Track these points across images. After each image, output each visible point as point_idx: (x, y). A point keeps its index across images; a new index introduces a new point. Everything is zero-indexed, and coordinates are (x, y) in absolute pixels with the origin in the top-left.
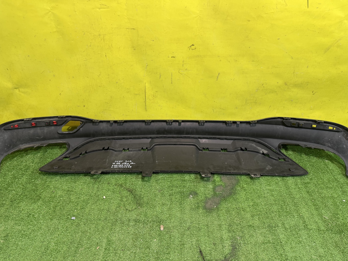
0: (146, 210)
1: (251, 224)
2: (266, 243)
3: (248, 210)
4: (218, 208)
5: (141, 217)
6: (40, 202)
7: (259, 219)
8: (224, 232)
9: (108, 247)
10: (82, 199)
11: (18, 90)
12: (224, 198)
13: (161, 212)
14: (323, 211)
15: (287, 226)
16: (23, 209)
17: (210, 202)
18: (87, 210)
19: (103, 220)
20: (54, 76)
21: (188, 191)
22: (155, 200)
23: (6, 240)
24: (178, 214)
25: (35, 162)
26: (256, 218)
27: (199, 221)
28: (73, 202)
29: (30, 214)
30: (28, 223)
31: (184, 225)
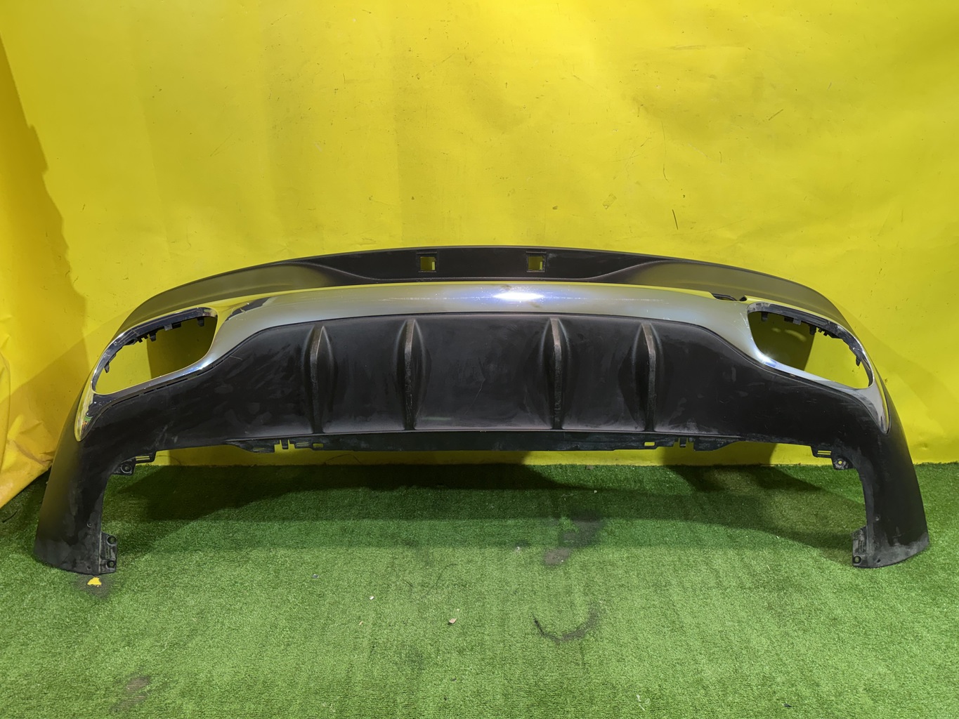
1: (623, 582)
2: (649, 607)
3: (620, 563)
4: (565, 563)
5: (431, 579)
6: (249, 566)
7: (637, 576)
8: (577, 595)
9: (378, 621)
10: (324, 558)
12: (577, 548)
14: (754, 562)
15: (688, 585)
16: (221, 576)
17: (552, 555)
18: (335, 574)
21: (512, 541)
22: (453, 556)
23: (202, 618)
24: (496, 574)
26: (633, 574)
27: (533, 582)
28: (308, 563)
29: (236, 582)
30: (235, 594)
31: (508, 588)
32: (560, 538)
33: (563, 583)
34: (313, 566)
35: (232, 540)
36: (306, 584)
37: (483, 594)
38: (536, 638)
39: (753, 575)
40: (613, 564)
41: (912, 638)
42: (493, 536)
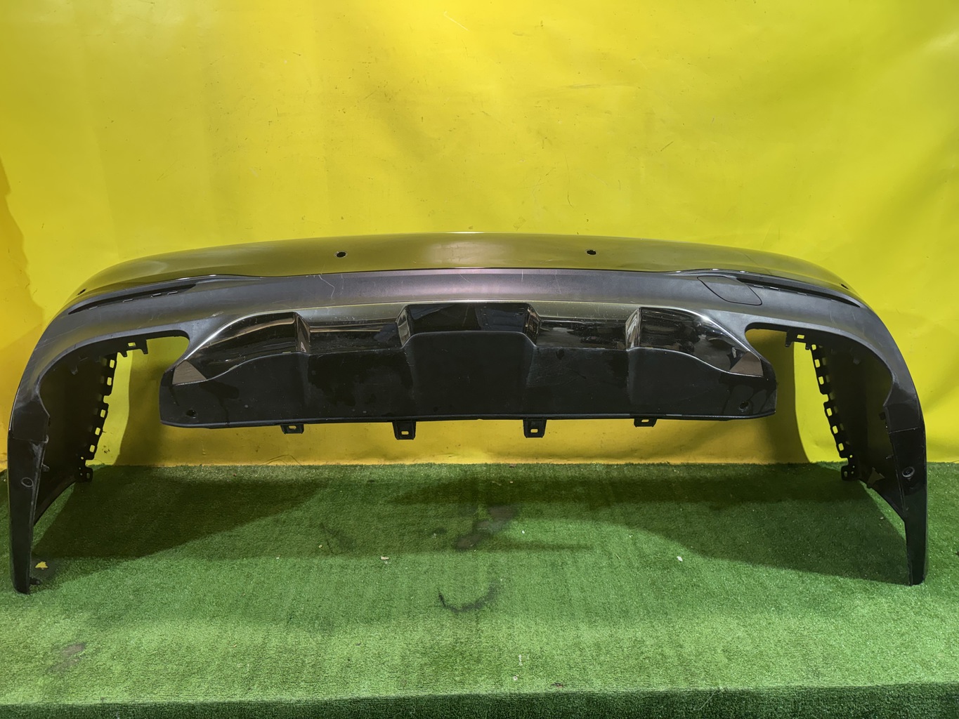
4: (475, 547)
8: (481, 574)
17: (464, 540)
32: (475, 526)
33: (471, 563)
38: (438, 610)
39: (642, 556)
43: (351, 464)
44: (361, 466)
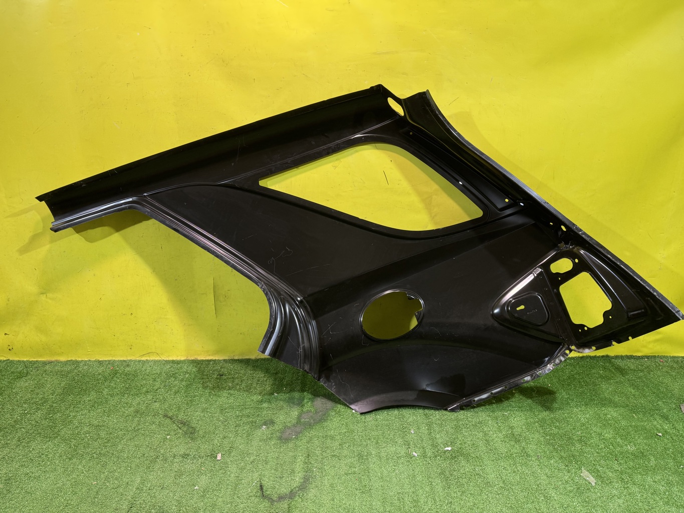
0: (199, 444)
1: (336, 453)
2: (350, 474)
3: (338, 437)
4: (297, 438)
5: (191, 451)
6: (58, 440)
7: (348, 448)
8: (298, 464)
9: (141, 486)
11: (45, 295)
12: (310, 426)
13: (219, 445)
14: (438, 436)
15: (383, 454)
17: (288, 431)
18: (120, 447)
19: (139, 458)
20: (94, 275)
21: (261, 420)
22: (214, 432)
25: (56, 393)
27: (268, 453)
30: (39, 464)
31: (248, 459)
32: (299, 418)
33: (291, 454)
34: (106, 441)
35: (51, 420)
36: (95, 455)
37: (227, 464)
38: (257, 499)
39: (434, 446)
40: (332, 438)
41: (543, 498)
42: (248, 416)
43: (207, 359)
44: (215, 361)
